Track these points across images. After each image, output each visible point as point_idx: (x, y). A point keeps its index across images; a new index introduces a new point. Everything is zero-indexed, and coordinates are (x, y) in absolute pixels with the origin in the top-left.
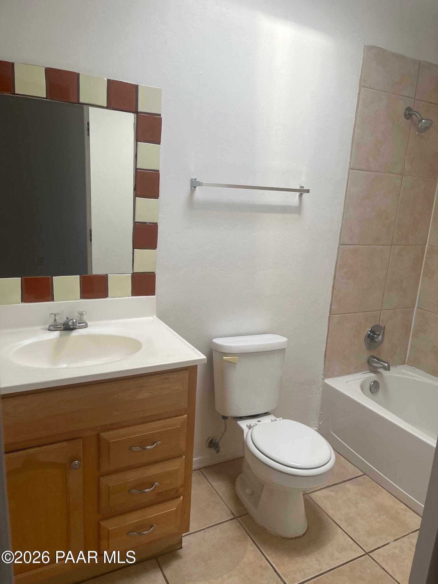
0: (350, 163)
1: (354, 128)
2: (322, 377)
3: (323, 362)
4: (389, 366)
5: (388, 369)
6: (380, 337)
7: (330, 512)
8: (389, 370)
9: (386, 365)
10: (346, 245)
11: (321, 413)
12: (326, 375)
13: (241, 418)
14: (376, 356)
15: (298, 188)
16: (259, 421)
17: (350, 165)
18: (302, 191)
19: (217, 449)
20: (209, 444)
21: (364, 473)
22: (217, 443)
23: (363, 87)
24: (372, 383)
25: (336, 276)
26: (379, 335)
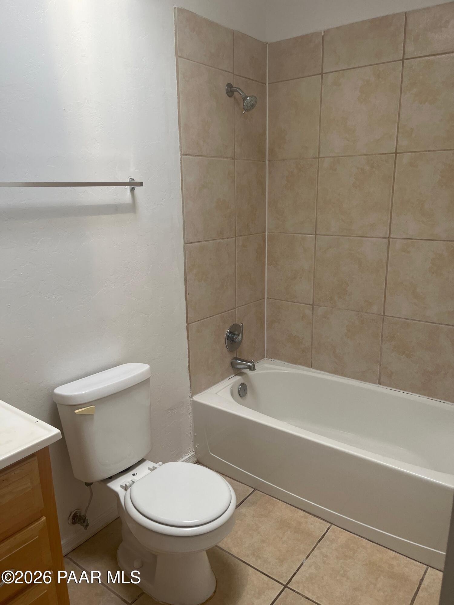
0: (181, 147)
1: (179, 106)
2: (190, 395)
3: (188, 378)
4: (254, 365)
5: (252, 368)
6: (240, 337)
7: (234, 551)
8: (254, 369)
9: (251, 364)
10: (191, 243)
11: (195, 435)
12: (194, 392)
13: (111, 478)
14: (238, 357)
15: (128, 181)
16: (134, 475)
17: (181, 150)
18: (133, 185)
19: (85, 524)
20: (73, 521)
21: (254, 488)
22: (83, 516)
23: (180, 57)
24: (240, 387)
25: (187, 280)
26: (239, 335)
